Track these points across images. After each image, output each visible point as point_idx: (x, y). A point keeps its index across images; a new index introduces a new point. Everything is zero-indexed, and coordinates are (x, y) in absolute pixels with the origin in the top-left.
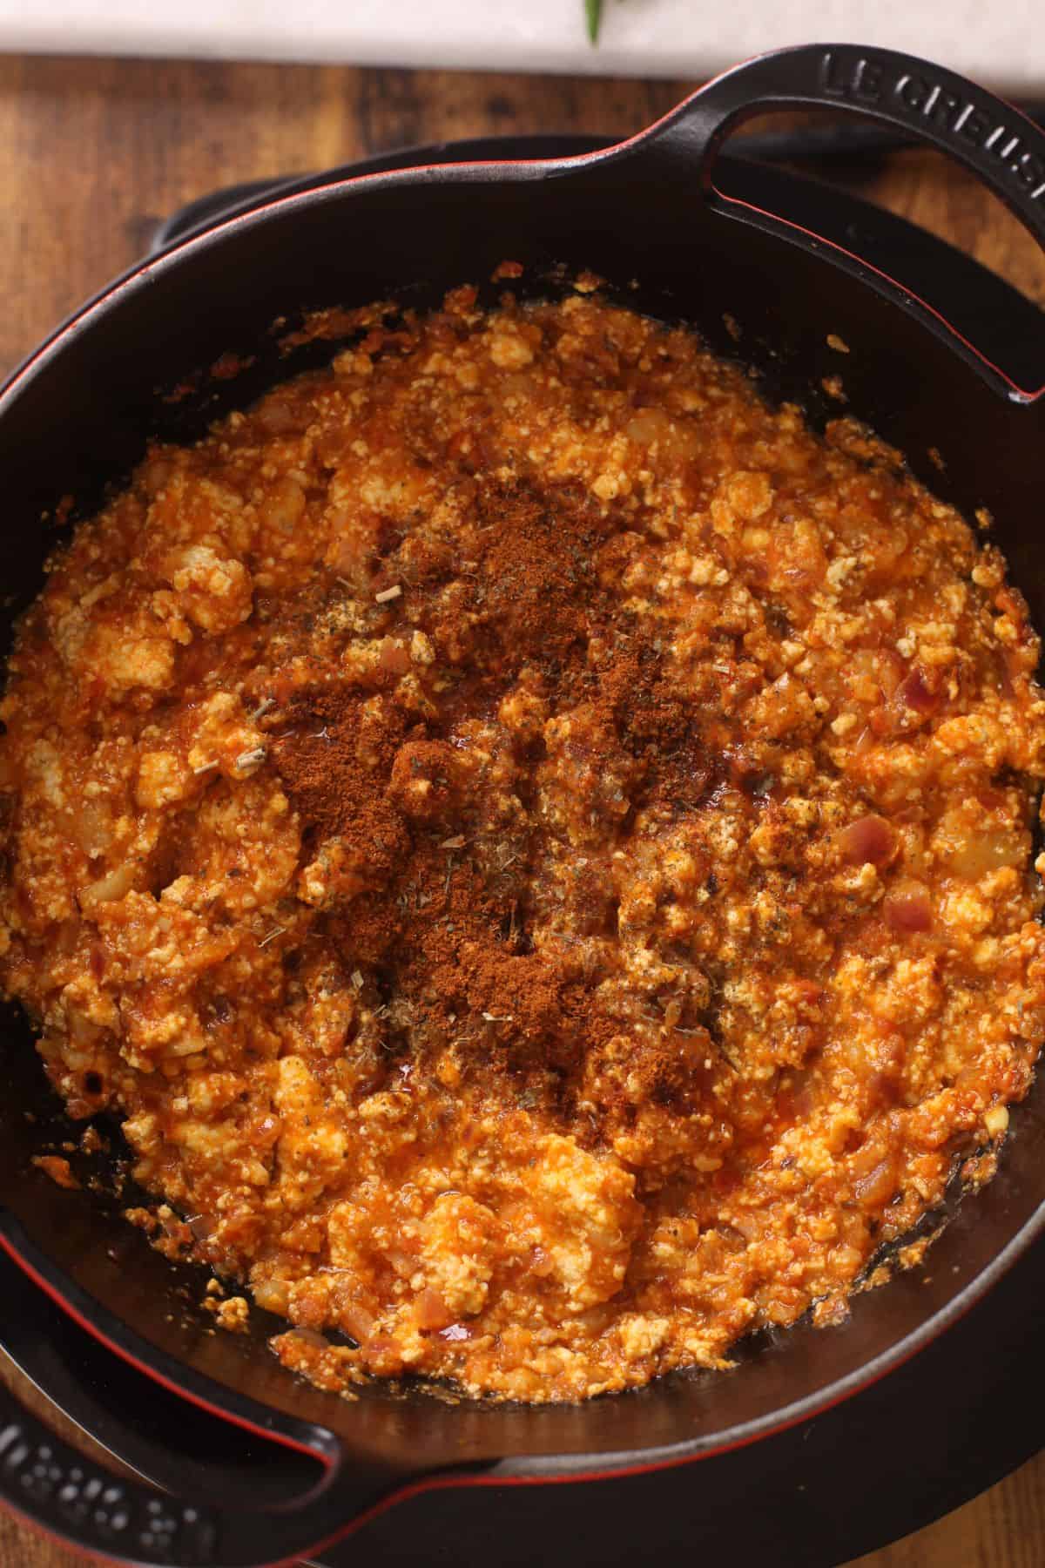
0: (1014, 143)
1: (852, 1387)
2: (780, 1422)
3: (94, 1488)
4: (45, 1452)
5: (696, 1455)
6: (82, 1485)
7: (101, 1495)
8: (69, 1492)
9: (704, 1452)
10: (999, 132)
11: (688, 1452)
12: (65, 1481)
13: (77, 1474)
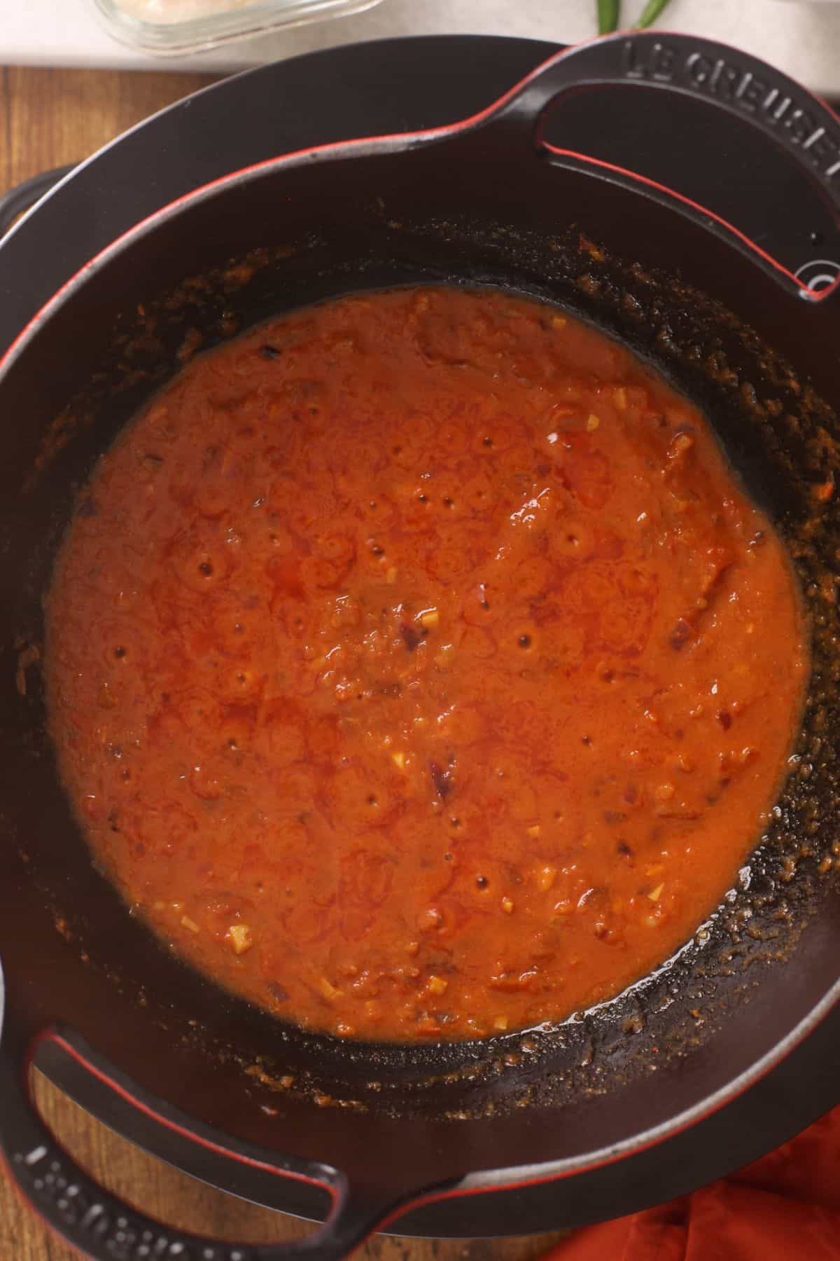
0: (787, 102)
1: (727, 1096)
2: (674, 1129)
3: (162, 1243)
4: (122, 1222)
5: (612, 1157)
6: (152, 1243)
7: (167, 1249)
8: (144, 1250)
9: (619, 1155)
10: (774, 93)
11: (607, 1157)
12: (139, 1241)
13: (148, 1235)
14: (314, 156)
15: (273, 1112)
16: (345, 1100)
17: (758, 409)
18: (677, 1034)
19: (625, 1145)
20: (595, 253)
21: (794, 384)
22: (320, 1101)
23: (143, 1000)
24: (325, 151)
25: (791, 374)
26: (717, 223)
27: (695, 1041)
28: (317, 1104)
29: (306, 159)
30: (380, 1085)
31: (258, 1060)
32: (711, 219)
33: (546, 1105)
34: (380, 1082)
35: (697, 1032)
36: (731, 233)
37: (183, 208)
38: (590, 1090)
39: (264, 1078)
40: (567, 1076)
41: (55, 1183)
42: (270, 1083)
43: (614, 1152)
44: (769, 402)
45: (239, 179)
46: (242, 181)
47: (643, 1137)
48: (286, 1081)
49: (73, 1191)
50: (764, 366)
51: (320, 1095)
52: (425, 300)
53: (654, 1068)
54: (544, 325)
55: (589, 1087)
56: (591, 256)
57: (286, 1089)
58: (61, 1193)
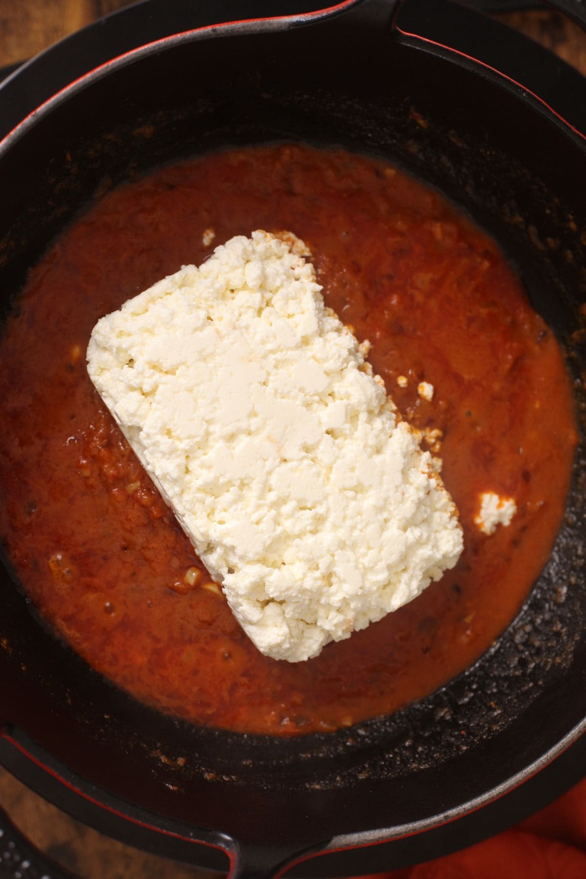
14: (214, 31)
15: (175, 788)
16: (227, 776)
17: (541, 246)
18: (480, 721)
19: (453, 812)
20: (421, 122)
21: (573, 225)
22: (208, 776)
23: (69, 700)
24: (223, 27)
25: (571, 217)
26: (528, 94)
27: (496, 727)
28: (206, 780)
29: (208, 32)
30: (251, 761)
31: (159, 745)
32: (525, 91)
33: (382, 777)
34: (251, 760)
35: (495, 720)
36: (540, 103)
37: (109, 69)
38: (414, 765)
39: (163, 759)
40: (395, 754)
41: (12, 858)
42: (168, 763)
43: (446, 817)
44: (549, 240)
45: (154, 47)
46: (157, 48)
47: (467, 806)
48: (181, 761)
49: (26, 864)
50: (548, 211)
51: (208, 772)
52: (288, 152)
53: (465, 748)
54: (378, 174)
55: (414, 762)
56: (417, 124)
57: (181, 768)
58: (17, 866)
